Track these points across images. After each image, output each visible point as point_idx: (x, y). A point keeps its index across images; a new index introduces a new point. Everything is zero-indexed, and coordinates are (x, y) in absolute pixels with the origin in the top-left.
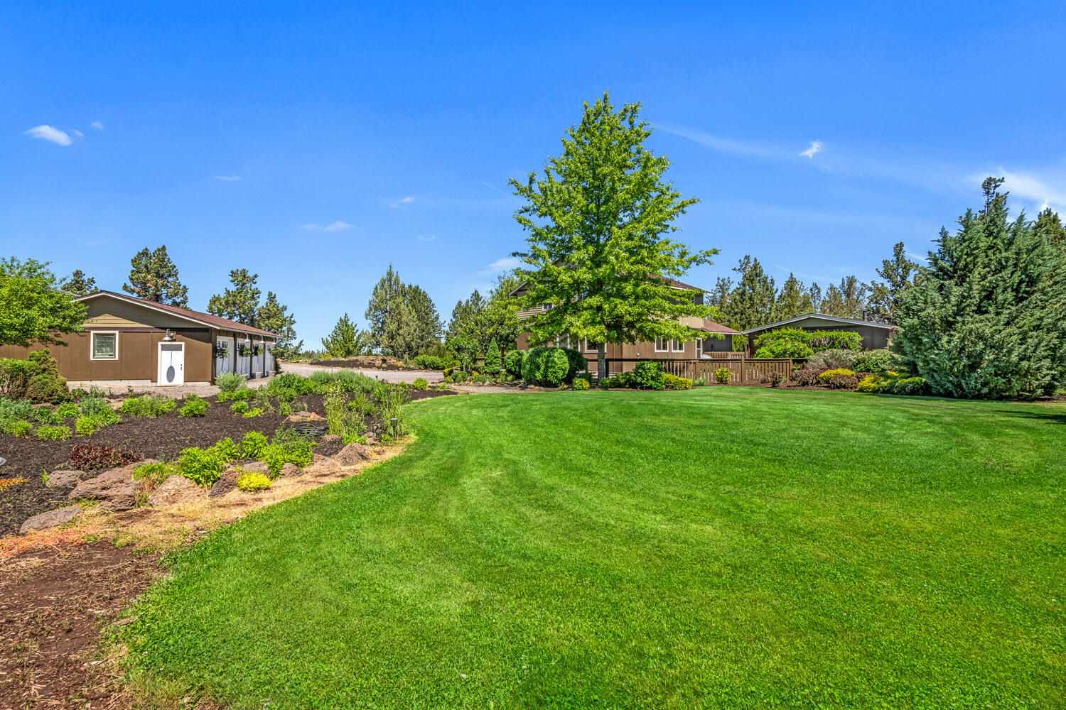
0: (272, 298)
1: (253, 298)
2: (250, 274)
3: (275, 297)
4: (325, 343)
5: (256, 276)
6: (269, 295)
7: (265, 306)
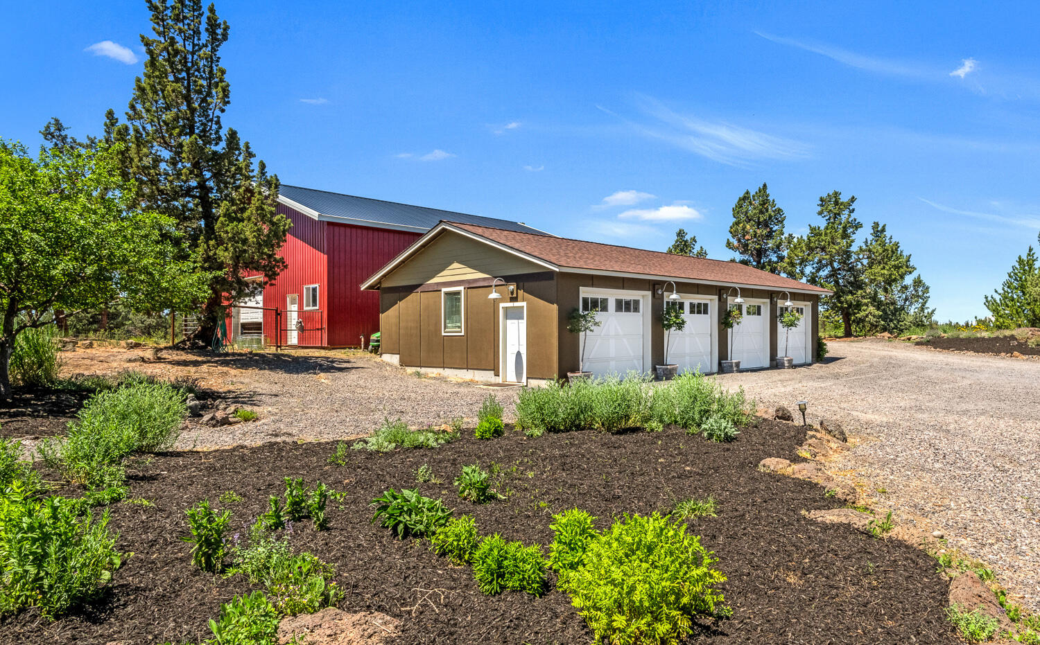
0: (878, 231)
1: (845, 235)
2: (844, 198)
3: (883, 230)
4: (990, 304)
5: (853, 199)
6: (873, 228)
7: (864, 247)
